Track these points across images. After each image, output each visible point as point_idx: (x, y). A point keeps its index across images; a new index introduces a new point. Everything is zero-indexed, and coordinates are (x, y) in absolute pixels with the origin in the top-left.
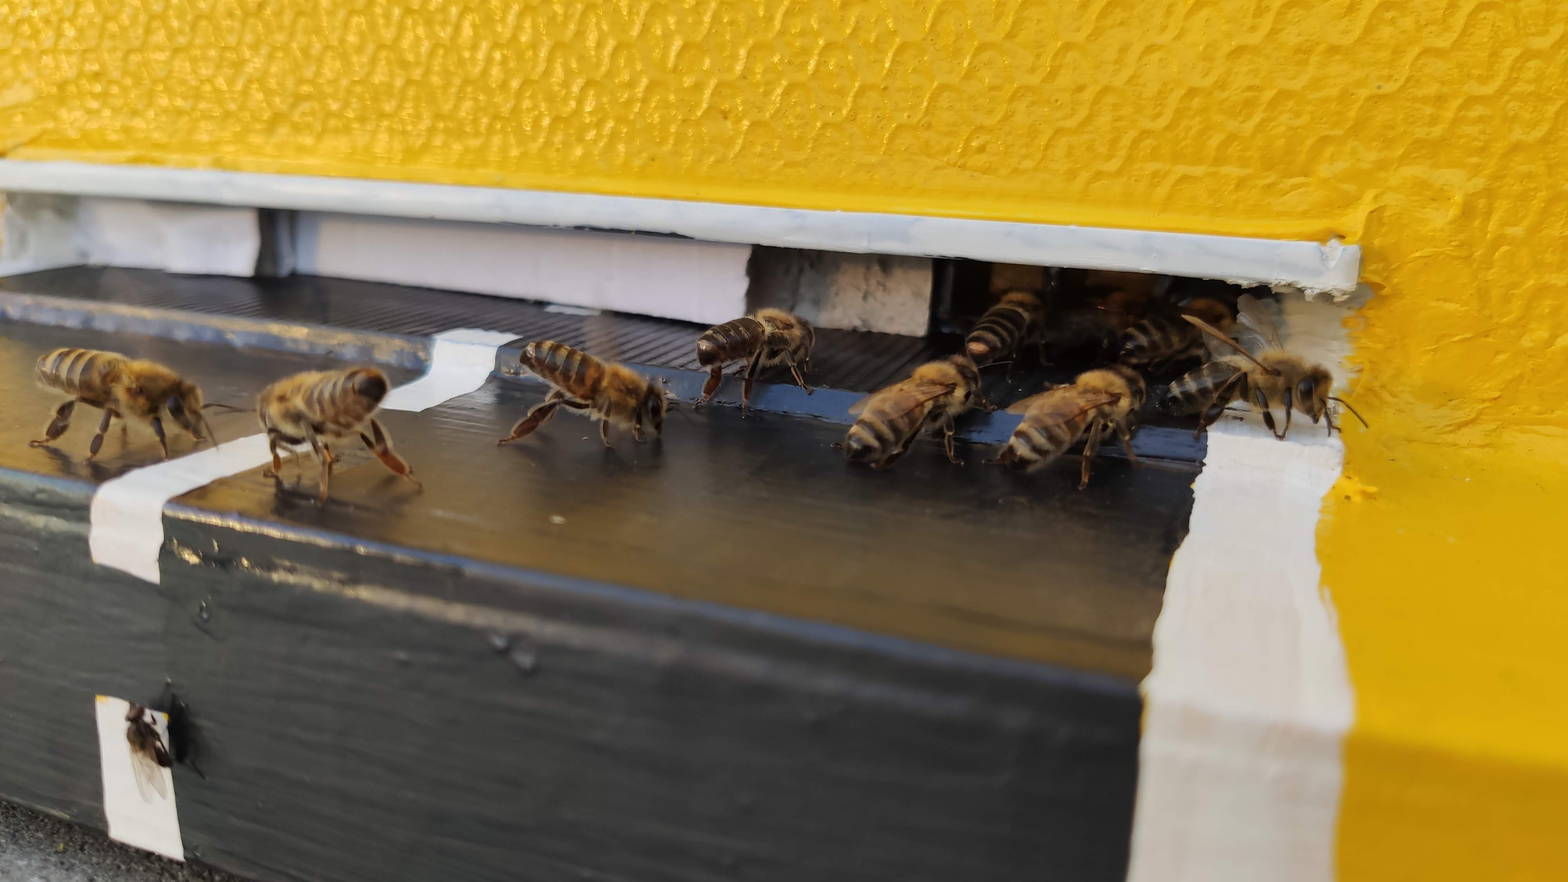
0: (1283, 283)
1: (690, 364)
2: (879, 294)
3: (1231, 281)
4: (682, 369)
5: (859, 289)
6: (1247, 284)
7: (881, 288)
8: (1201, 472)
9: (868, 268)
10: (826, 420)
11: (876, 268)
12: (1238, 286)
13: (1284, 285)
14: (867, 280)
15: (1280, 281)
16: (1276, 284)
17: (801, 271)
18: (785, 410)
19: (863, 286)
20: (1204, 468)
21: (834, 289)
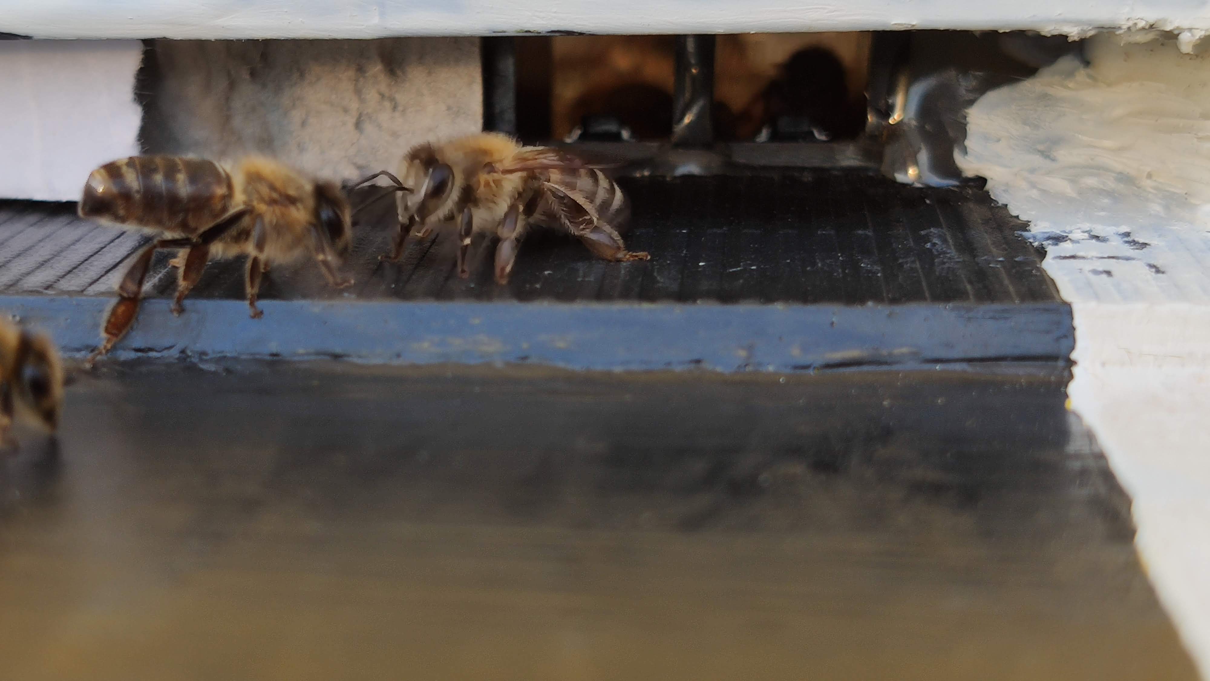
0: (1142, 24)
1: (62, 282)
2: (384, 117)
3: (1048, 30)
4: (49, 292)
5: (346, 110)
6: (1078, 33)
7: (387, 104)
8: (1071, 376)
9: (361, 70)
10: (359, 361)
11: (376, 69)
12: (1062, 38)
13: (1143, 29)
14: (358, 92)
15: (1136, 21)
16: (1129, 28)
17: (232, 85)
18: (274, 351)
19: (354, 105)
20: (1076, 370)
21: (297, 115)
